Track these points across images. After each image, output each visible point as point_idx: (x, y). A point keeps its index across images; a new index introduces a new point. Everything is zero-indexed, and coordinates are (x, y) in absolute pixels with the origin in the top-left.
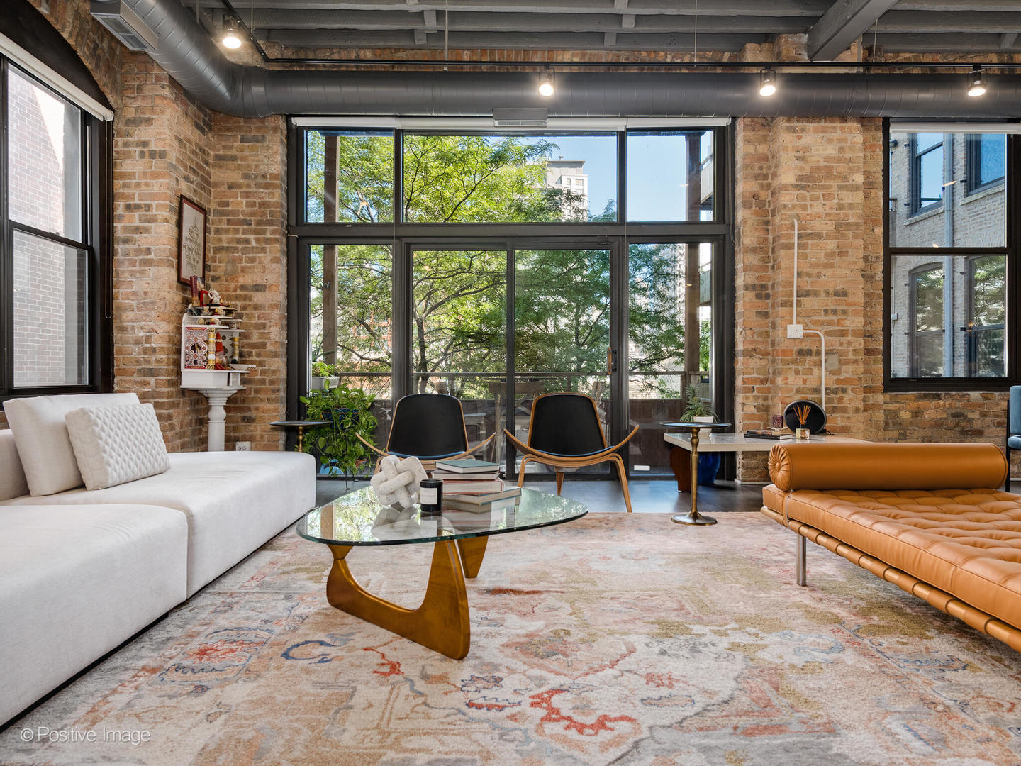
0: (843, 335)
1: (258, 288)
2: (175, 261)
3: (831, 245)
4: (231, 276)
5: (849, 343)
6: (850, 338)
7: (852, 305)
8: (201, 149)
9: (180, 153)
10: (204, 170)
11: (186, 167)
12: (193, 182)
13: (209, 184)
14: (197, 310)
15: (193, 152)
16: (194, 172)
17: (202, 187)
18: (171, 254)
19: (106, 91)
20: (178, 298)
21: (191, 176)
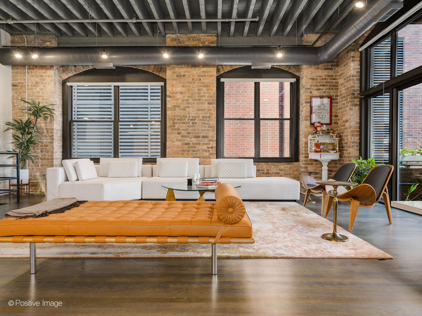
1: (347, 121)
2: (309, 118)
4: (342, 117)
8: (329, 76)
9: (313, 83)
10: (332, 82)
11: (317, 86)
12: (322, 90)
13: (335, 86)
14: (314, 133)
15: (323, 79)
16: (324, 85)
17: (330, 89)
18: (306, 116)
19: (294, 73)
20: (312, 130)
21: (321, 88)
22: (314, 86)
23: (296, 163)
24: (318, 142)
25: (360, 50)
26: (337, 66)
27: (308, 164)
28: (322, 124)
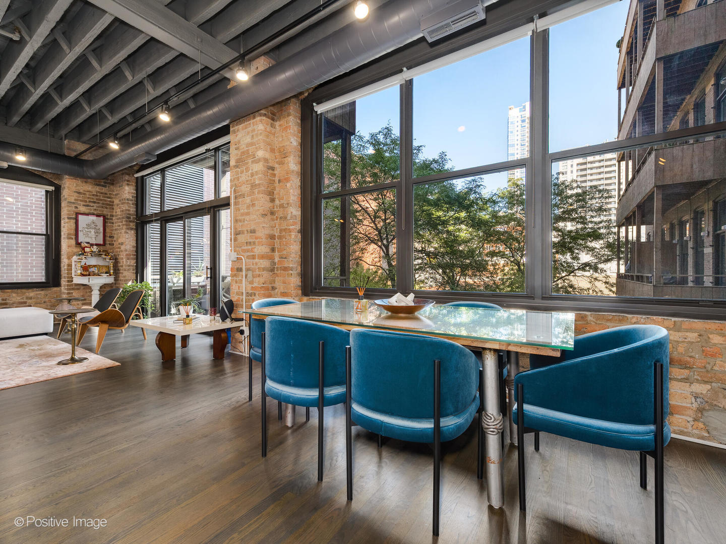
0: (254, 259)
1: (122, 244)
2: (74, 237)
3: (248, 200)
4: (117, 239)
5: (256, 264)
6: (257, 260)
7: (256, 238)
8: (102, 193)
9: (80, 197)
10: (106, 201)
11: (86, 202)
12: (93, 206)
13: (111, 205)
14: (80, 254)
15: (93, 195)
16: (94, 202)
17: (102, 207)
18: (69, 234)
19: (52, 180)
20: (78, 250)
21: (92, 204)
22: (81, 201)
23: (55, 289)
24: (85, 264)
25: (136, 175)
26: (113, 184)
27: (73, 289)
28: (92, 245)
